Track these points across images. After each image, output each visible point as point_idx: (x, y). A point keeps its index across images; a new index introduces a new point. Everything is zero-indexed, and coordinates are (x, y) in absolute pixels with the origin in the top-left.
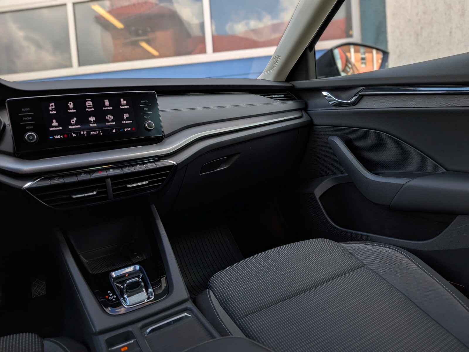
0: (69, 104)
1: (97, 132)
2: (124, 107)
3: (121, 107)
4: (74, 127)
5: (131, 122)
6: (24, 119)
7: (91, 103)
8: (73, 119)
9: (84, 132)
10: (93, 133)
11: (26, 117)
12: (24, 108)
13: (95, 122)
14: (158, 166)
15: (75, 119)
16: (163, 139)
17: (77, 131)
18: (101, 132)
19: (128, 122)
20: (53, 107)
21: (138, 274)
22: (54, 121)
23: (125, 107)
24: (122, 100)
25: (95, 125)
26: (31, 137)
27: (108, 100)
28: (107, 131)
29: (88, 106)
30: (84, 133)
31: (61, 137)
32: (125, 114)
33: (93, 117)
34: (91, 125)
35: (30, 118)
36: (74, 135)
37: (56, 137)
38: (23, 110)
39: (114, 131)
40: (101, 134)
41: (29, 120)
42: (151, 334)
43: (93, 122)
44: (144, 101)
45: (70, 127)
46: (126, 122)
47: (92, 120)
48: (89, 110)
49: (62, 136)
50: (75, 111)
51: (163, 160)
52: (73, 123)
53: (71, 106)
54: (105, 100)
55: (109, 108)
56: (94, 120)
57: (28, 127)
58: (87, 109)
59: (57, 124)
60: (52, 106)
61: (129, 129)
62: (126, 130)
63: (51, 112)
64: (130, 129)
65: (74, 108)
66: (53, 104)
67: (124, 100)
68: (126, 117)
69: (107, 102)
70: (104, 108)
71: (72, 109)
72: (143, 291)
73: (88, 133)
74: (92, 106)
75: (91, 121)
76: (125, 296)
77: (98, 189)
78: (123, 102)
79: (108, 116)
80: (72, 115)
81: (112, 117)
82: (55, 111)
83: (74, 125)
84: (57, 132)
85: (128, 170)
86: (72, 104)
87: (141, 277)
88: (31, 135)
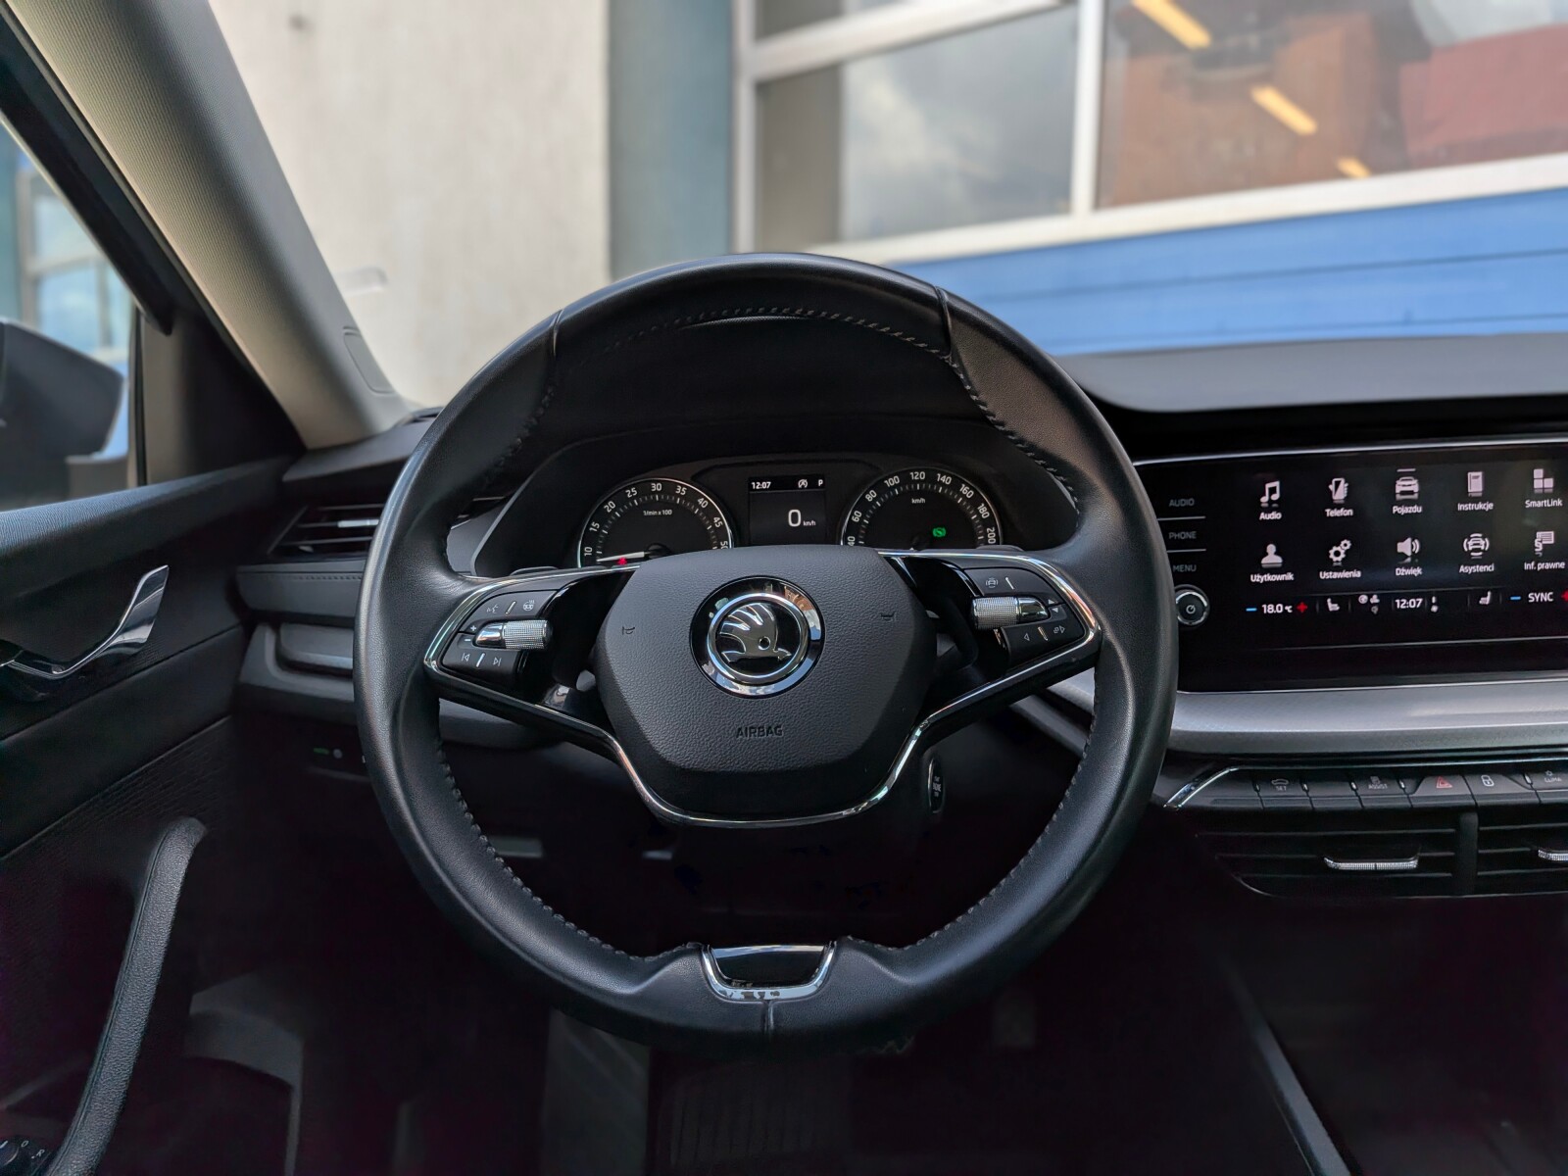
0: (1332, 487)
1: (1420, 600)
2: (1539, 504)
3: (1530, 504)
4: (1336, 575)
5: (1563, 565)
6: (1173, 536)
7: (1413, 485)
8: (1338, 545)
9: (1370, 596)
10: (1402, 604)
11: (1177, 531)
12: (1177, 498)
13: (1417, 559)
15: (1345, 546)
17: (1345, 592)
18: (1434, 600)
19: (1548, 566)
20: (1275, 497)
22: (1271, 548)
23: (1546, 503)
24: (1538, 473)
25: (1417, 571)
26: (1191, 608)
27: (1480, 474)
28: (1458, 597)
29: (1399, 497)
30: (1369, 601)
31: (1285, 611)
32: (1539, 534)
33: (1413, 540)
34: (1400, 572)
35: (1192, 535)
36: (1333, 607)
37: (1269, 609)
38: (1172, 503)
39: (1486, 600)
40: (1434, 609)
41: (1186, 540)
43: (1409, 560)
45: (1324, 575)
47: (1409, 553)
48: (1404, 510)
49: (1289, 609)
50: (1350, 512)
52: (1335, 559)
53: (1340, 493)
54: (1471, 475)
55: (1480, 506)
56: (1413, 553)
57: (1178, 568)
58: (1395, 509)
59: (1278, 560)
60: (1273, 491)
61: (1546, 597)
62: (1533, 597)
63: (1263, 516)
64: (1551, 597)
65: (1345, 505)
66: (1276, 484)
67: (1547, 475)
68: (1544, 545)
69: (1476, 483)
70: (1461, 507)
71: (1338, 506)
73: (1387, 601)
74: (1416, 496)
75: (1403, 556)
77: (1426, 850)
78: (1542, 481)
79: (1469, 539)
80: (1339, 530)
81: (1484, 544)
82: (1277, 510)
83: (1338, 569)
84: (1273, 592)
85: (1558, 788)
86: (1343, 486)
88: (1191, 601)
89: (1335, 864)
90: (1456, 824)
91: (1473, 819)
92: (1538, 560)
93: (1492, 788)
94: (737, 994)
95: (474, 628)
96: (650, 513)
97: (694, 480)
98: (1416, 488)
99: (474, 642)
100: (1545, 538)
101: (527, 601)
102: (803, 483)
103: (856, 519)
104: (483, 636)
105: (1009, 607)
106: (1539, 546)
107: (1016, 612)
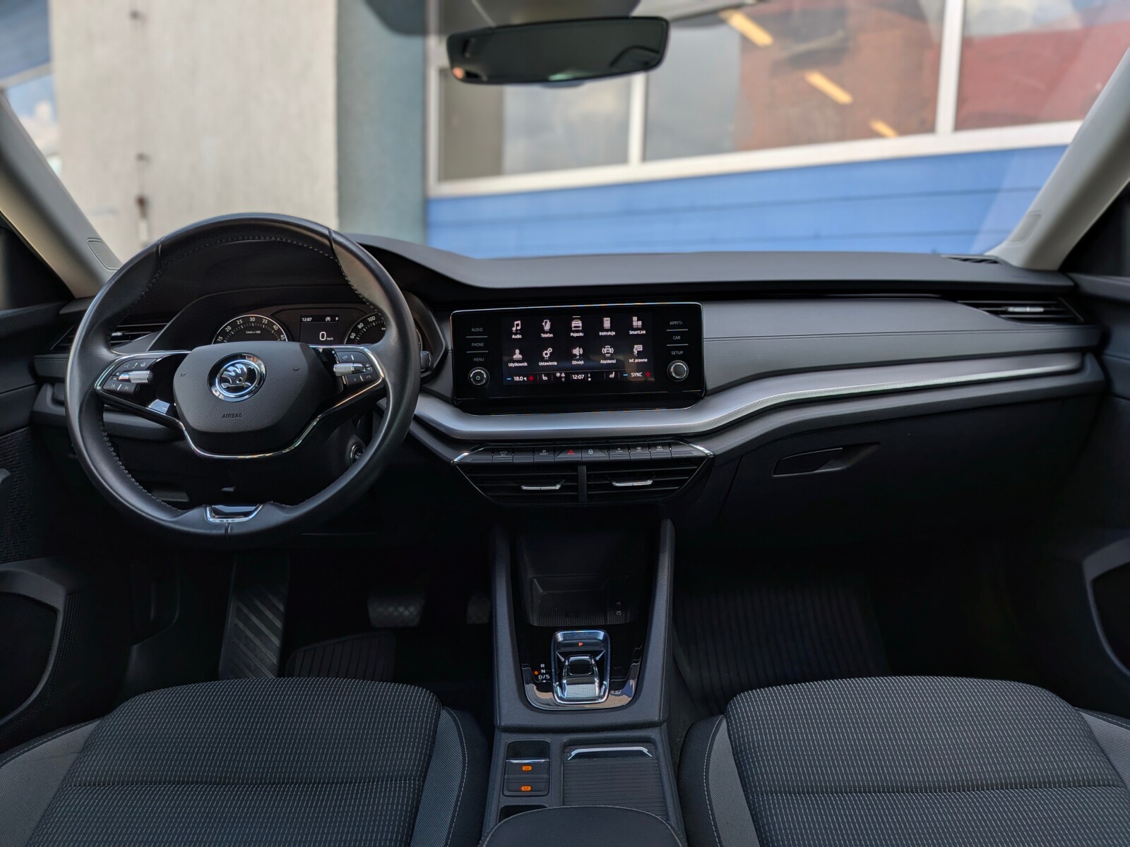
1: (583, 375)
2: (636, 333)
3: (631, 333)
4: (546, 364)
5: (646, 360)
6: (473, 344)
7: (579, 323)
8: (547, 350)
9: (561, 374)
10: (575, 377)
11: (475, 343)
12: (475, 328)
13: (582, 357)
14: (675, 454)
15: (550, 350)
16: (702, 398)
17: (550, 371)
18: (589, 375)
19: (640, 360)
20: (519, 328)
21: (597, 648)
22: (517, 351)
23: (638, 332)
24: (635, 319)
25: (582, 362)
26: (478, 378)
27: (609, 319)
28: (599, 374)
29: (573, 329)
30: (560, 376)
31: (524, 380)
32: (636, 346)
33: (580, 348)
34: (574, 363)
35: (482, 345)
36: (545, 378)
37: (517, 379)
38: (473, 330)
39: (612, 376)
40: (590, 379)
41: (480, 347)
42: (577, 760)
43: (578, 357)
44: (675, 323)
45: (541, 364)
46: (637, 361)
47: (578, 354)
48: (575, 335)
49: (525, 378)
50: (551, 335)
51: (688, 443)
52: (545, 356)
53: (547, 327)
54: (605, 319)
55: (609, 333)
56: (580, 354)
57: (476, 359)
58: (572, 334)
59: (521, 356)
60: (518, 325)
61: (639, 375)
62: (633, 375)
63: (513, 337)
64: (641, 374)
65: (550, 332)
66: (519, 322)
67: (638, 320)
68: (638, 351)
69: (607, 323)
70: (600, 334)
71: (547, 333)
72: (594, 682)
73: (568, 376)
74: (581, 329)
75: (575, 355)
76: (565, 681)
77: (564, 481)
78: (636, 323)
79: (605, 348)
80: (546, 343)
81: (611, 350)
82: (520, 334)
83: (547, 361)
84: (519, 371)
85: (619, 455)
86: (549, 324)
87: (598, 658)
88: (479, 374)
89: (525, 488)
90: (576, 471)
91: (585, 468)
92: (635, 358)
93: (592, 455)
94: (218, 521)
95: (118, 374)
96: (249, 332)
97: (272, 316)
98: (581, 325)
99: (118, 379)
100: (638, 348)
101: (143, 363)
102: (328, 319)
103: (352, 337)
104: (122, 377)
105: (350, 367)
106: (636, 352)
107: (352, 369)
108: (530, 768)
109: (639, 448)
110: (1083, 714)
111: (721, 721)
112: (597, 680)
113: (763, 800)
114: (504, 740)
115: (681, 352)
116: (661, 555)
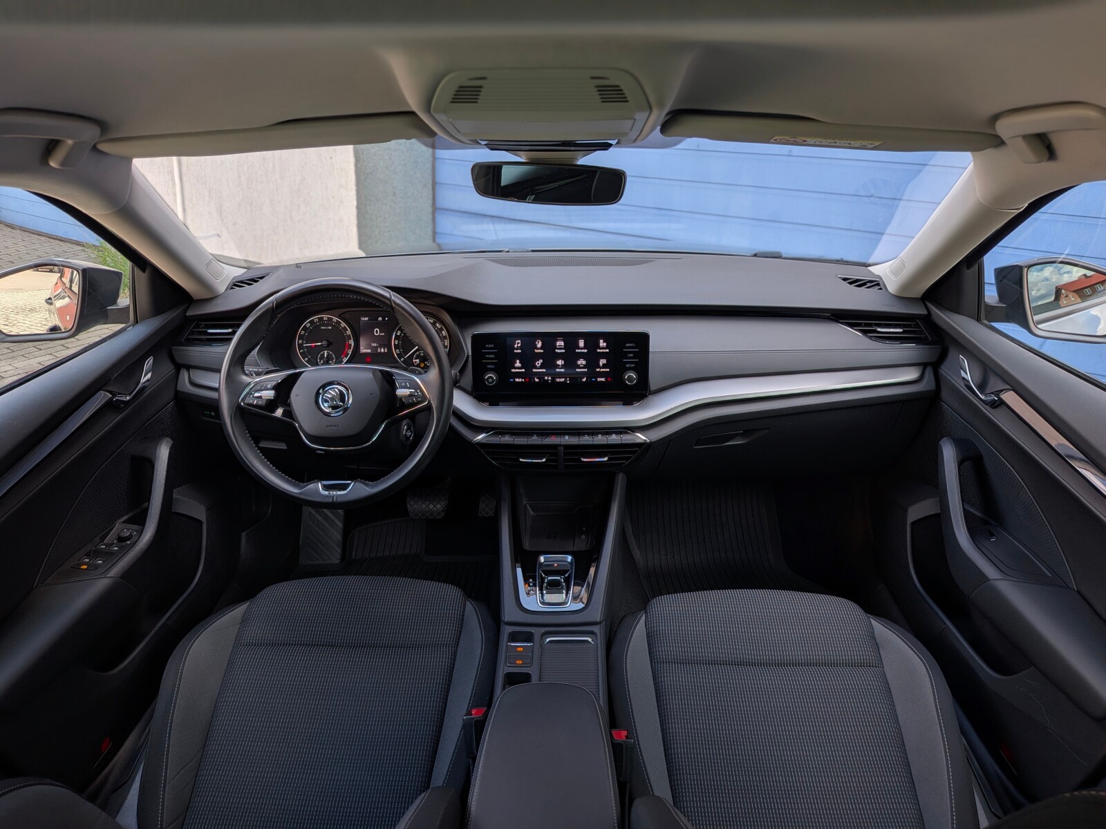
0: (537, 343)
1: (564, 379)
2: (602, 351)
3: (598, 351)
5: (608, 370)
6: (487, 356)
7: (562, 343)
8: (538, 361)
9: (548, 377)
10: (558, 380)
12: (488, 344)
13: (563, 366)
14: (624, 441)
15: (541, 361)
16: (647, 396)
17: (540, 375)
18: (568, 379)
19: (604, 370)
20: (519, 345)
21: (566, 569)
22: (518, 361)
23: (604, 350)
24: (601, 341)
25: (563, 370)
26: (490, 380)
27: (583, 341)
28: (575, 379)
29: (558, 347)
30: (548, 379)
32: (601, 360)
33: (562, 360)
34: (558, 370)
35: (493, 356)
36: (537, 380)
37: (517, 380)
38: (487, 346)
39: (584, 380)
40: (568, 382)
41: (492, 358)
42: (549, 645)
43: (560, 366)
44: (630, 345)
45: (534, 370)
46: (602, 370)
47: (560, 364)
48: (559, 351)
49: (523, 380)
50: (542, 351)
51: (634, 432)
52: (537, 365)
53: (539, 345)
54: (580, 340)
55: (583, 351)
56: (562, 364)
57: (489, 366)
58: (556, 351)
59: (520, 365)
60: (518, 343)
61: (603, 379)
62: (599, 379)
63: (515, 351)
64: (605, 379)
65: (541, 348)
66: (519, 341)
67: (604, 342)
69: (581, 343)
70: (577, 351)
71: (539, 349)
72: (563, 593)
73: (553, 379)
74: (563, 347)
76: (545, 592)
77: (548, 456)
78: (602, 344)
79: (579, 361)
80: (539, 356)
81: (584, 362)
82: (520, 349)
83: (539, 369)
84: (519, 375)
85: (586, 440)
86: (540, 343)
87: (566, 575)
88: (491, 376)
89: (521, 460)
90: (557, 450)
91: (562, 448)
92: (601, 368)
93: (567, 440)
94: (327, 493)
95: (253, 393)
96: (323, 328)
97: (339, 316)
99: (253, 396)
100: (603, 362)
101: (269, 384)
102: (380, 319)
103: (398, 334)
104: (256, 395)
105: (407, 392)
106: (601, 364)
107: (408, 393)
108: (522, 649)
109: (600, 435)
110: (871, 620)
111: (642, 616)
112: (564, 591)
113: (661, 668)
114: (507, 630)
115: (633, 365)
116: (613, 502)
